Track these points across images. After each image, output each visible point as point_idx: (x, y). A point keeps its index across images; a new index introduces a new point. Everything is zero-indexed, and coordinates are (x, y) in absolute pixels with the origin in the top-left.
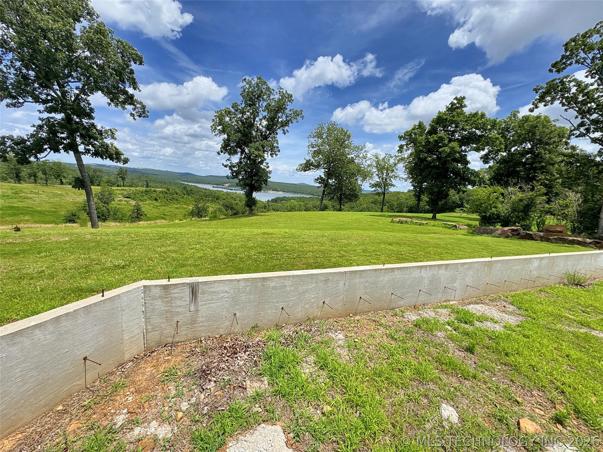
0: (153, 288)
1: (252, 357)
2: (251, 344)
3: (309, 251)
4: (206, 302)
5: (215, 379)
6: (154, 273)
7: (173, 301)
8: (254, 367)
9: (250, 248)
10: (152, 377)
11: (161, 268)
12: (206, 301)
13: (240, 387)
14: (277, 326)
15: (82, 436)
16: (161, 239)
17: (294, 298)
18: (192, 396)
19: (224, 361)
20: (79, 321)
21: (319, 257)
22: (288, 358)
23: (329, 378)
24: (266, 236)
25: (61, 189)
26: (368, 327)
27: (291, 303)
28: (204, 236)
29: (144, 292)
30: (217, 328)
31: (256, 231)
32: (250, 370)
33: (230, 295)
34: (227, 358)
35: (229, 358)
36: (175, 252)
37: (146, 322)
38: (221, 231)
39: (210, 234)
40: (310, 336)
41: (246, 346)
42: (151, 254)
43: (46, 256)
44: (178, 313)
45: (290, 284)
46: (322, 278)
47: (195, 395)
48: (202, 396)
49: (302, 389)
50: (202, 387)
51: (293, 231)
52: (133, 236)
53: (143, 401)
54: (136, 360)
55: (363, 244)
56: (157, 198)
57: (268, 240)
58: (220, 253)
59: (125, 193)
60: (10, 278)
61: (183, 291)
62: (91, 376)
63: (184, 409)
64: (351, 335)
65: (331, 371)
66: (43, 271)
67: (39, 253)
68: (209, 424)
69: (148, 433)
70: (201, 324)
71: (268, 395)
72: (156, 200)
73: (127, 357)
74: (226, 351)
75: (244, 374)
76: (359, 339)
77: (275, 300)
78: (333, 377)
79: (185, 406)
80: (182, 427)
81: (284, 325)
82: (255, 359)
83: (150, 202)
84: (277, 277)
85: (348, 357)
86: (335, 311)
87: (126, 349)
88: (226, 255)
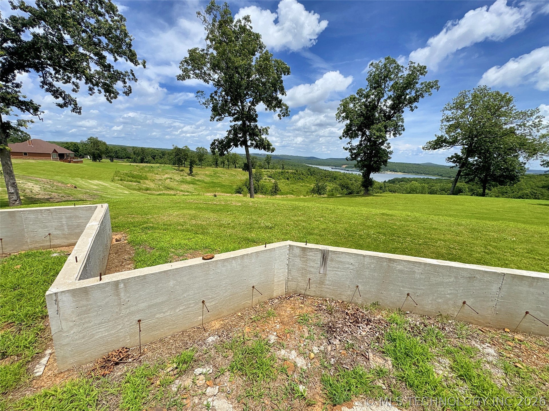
0: (295, 248)
1: (374, 332)
2: (373, 319)
3: (440, 240)
4: (333, 269)
5: (340, 338)
6: (291, 236)
7: (308, 262)
8: (376, 343)
9: (369, 227)
10: (291, 317)
11: (295, 233)
12: (334, 267)
13: (362, 355)
14: (400, 310)
15: (251, 338)
16: (294, 210)
17: (423, 288)
18: (321, 345)
19: (347, 326)
20: (253, 261)
21: (453, 248)
22: (415, 349)
23: (473, 395)
24: (385, 217)
25: (235, 171)
26: (540, 355)
27: (419, 292)
28: (326, 211)
29: (289, 250)
30: (340, 294)
31: (374, 211)
32: (373, 344)
33: (355, 267)
34: (349, 324)
35: (351, 324)
36: (305, 221)
37: (288, 273)
38: (341, 208)
39: (331, 210)
40: (443, 335)
41: (367, 320)
42: (288, 221)
43: (231, 214)
44: (311, 272)
45: (420, 271)
46: (465, 274)
47: (324, 345)
48: (329, 348)
49: (435, 390)
50: (329, 340)
51: (417, 215)
52: (276, 205)
53: (286, 332)
54: (279, 298)
55: (528, 241)
56: (289, 177)
57: (388, 221)
58: (341, 227)
59: (269, 173)
60: (216, 225)
61: (316, 255)
62: (255, 300)
63: (316, 352)
64: (508, 356)
65: (477, 387)
66: (230, 224)
67: (228, 212)
68: (336, 375)
69: (290, 358)
70: (328, 287)
71: (392, 376)
72: (288, 179)
73: (275, 295)
74: (348, 317)
75: (366, 345)
76: (524, 365)
77: (399, 284)
78: (479, 396)
79: (316, 350)
80: (314, 366)
81: (408, 312)
82: (377, 335)
83: (284, 180)
84: (405, 261)
85: (504, 382)
86: (479, 317)
87: (275, 289)
88: (346, 230)
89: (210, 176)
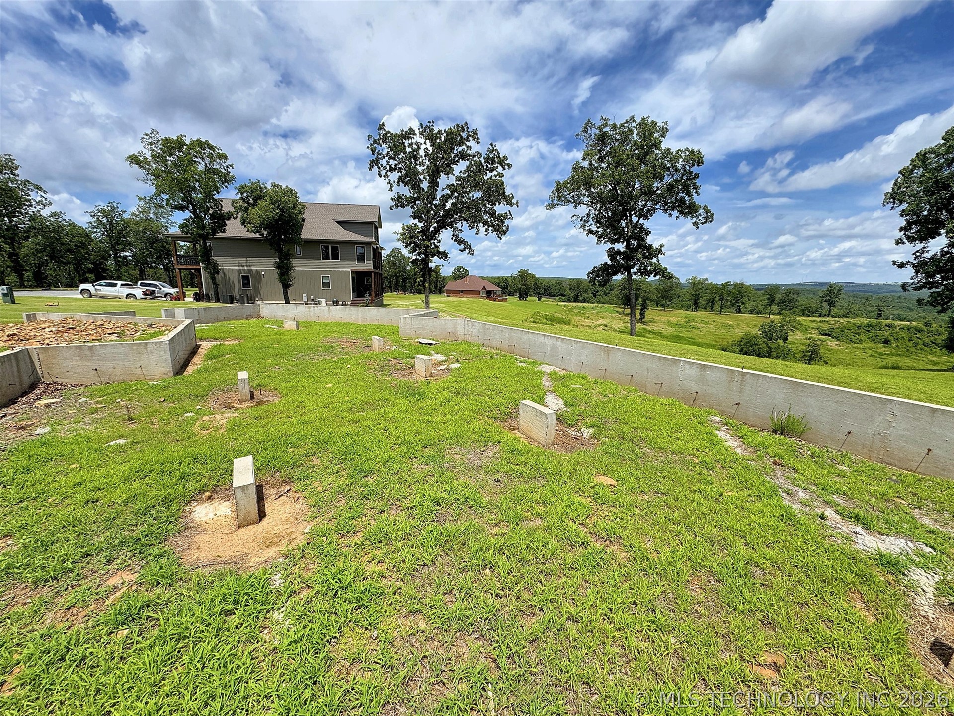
56: (891, 338)
72: (886, 342)
89: (679, 325)
